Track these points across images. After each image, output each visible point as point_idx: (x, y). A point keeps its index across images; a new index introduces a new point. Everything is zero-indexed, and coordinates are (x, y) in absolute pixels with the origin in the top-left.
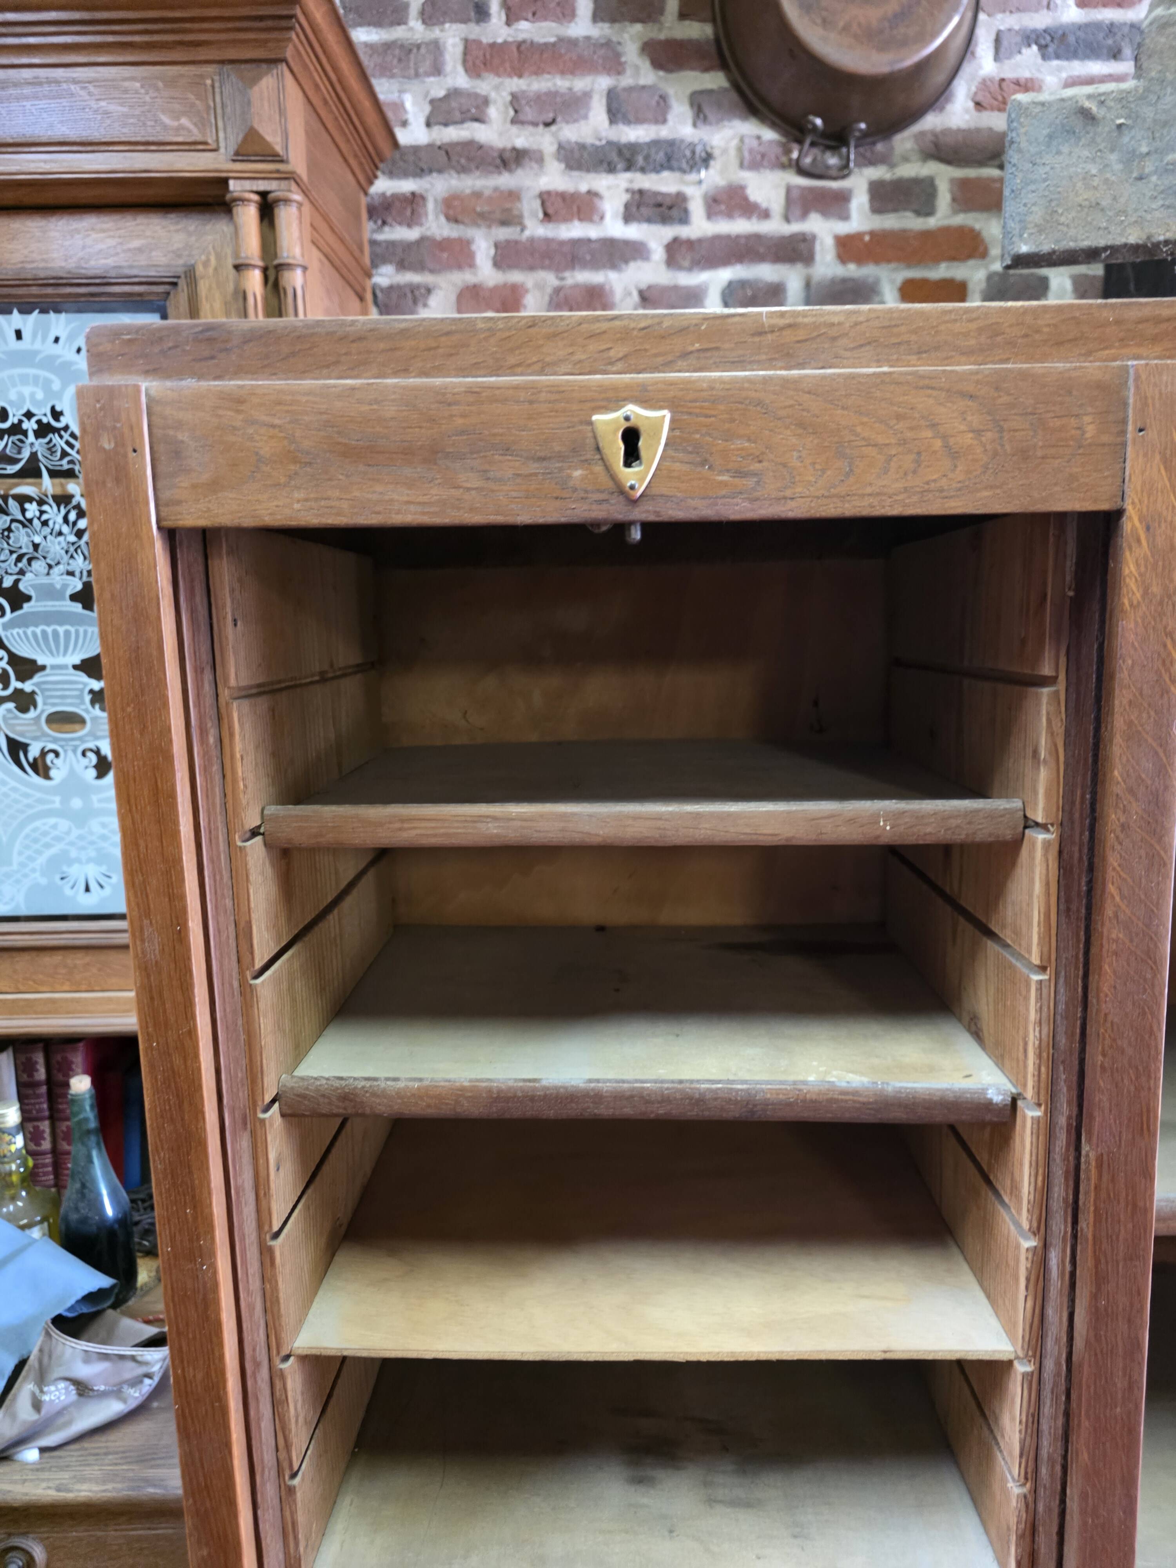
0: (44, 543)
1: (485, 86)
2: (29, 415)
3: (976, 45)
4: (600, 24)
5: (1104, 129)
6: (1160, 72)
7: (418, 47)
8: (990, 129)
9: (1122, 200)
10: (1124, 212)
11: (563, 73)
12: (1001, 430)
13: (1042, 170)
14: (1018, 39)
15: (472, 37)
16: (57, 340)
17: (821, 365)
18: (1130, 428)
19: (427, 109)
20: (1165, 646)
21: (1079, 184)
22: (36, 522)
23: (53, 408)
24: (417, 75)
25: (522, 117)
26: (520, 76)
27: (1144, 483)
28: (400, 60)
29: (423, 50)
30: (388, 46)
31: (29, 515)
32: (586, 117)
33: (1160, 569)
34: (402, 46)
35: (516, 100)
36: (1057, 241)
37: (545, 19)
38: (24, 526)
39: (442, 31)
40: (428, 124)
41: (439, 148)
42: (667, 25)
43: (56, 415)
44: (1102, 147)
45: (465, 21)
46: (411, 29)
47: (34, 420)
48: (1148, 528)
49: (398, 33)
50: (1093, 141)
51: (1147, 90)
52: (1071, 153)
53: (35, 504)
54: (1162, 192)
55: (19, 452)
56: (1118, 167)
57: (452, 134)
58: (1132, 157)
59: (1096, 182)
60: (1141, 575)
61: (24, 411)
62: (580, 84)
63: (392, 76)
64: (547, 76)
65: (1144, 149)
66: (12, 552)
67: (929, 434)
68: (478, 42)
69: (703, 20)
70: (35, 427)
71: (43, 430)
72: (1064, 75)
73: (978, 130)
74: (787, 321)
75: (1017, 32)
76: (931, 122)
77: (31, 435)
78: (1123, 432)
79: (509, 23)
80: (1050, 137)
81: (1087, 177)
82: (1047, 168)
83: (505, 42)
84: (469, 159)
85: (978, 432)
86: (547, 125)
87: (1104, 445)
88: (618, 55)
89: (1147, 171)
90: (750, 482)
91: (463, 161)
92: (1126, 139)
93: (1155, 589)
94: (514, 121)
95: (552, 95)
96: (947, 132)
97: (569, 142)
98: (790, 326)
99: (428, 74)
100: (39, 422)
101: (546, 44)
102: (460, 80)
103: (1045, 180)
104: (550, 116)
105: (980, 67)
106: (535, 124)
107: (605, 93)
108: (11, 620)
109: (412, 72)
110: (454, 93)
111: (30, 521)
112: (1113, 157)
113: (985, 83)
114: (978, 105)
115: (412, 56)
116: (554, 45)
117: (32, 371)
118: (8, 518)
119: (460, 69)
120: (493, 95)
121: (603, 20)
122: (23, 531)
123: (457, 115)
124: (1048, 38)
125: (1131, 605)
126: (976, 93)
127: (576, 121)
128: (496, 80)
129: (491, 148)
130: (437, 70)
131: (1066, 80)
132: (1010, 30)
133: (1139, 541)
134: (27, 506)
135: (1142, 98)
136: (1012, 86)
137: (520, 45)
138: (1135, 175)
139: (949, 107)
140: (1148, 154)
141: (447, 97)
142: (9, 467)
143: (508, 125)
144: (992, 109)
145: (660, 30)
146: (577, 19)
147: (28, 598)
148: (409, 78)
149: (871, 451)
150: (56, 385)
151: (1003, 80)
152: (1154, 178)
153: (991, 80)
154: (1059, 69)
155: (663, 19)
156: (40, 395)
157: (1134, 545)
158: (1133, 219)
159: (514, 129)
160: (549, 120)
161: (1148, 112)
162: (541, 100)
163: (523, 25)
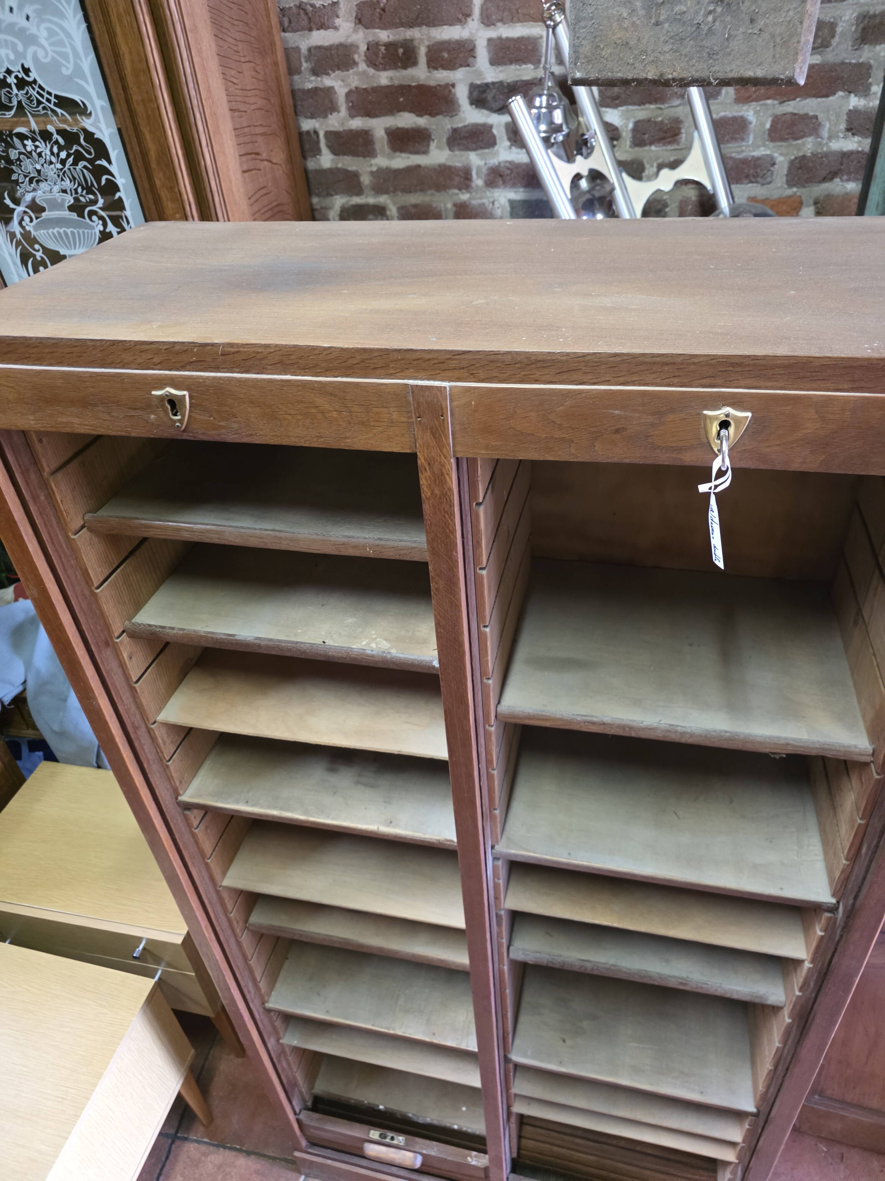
0: (43, 170)
2: (9, 72)
9: (644, 41)
10: (644, 52)
12: (350, 411)
13: (590, 10)
16: (11, 9)
17: (257, 371)
18: (414, 415)
20: (445, 517)
21: (615, 24)
22: (34, 153)
23: (23, 66)
27: (424, 443)
31: (29, 149)
33: (437, 483)
36: (600, 71)
38: (28, 158)
43: (27, 71)
47: (13, 75)
48: (429, 464)
53: (30, 140)
54: (671, 38)
55: (11, 102)
56: (642, 12)
59: (626, 24)
60: (429, 485)
61: (4, 69)
66: (26, 176)
67: (313, 411)
70: (15, 81)
71: (21, 84)
74: (236, 350)
77: (14, 87)
78: (411, 417)
81: (620, 19)
82: (593, 8)
85: (339, 412)
87: (403, 422)
89: (662, 18)
90: (233, 426)
93: (437, 492)
98: (237, 352)
100: (16, 77)
103: (592, 18)
108: (37, 224)
111: (30, 153)
118: (17, 151)
122: (28, 161)
125: (426, 498)
133: (425, 469)
134: (26, 142)
138: (653, 21)
140: (662, 3)
142: (7, 113)
147: (43, 210)
150: (20, 48)
152: (666, 25)
156: (12, 57)
157: (423, 471)
158: (652, 59)
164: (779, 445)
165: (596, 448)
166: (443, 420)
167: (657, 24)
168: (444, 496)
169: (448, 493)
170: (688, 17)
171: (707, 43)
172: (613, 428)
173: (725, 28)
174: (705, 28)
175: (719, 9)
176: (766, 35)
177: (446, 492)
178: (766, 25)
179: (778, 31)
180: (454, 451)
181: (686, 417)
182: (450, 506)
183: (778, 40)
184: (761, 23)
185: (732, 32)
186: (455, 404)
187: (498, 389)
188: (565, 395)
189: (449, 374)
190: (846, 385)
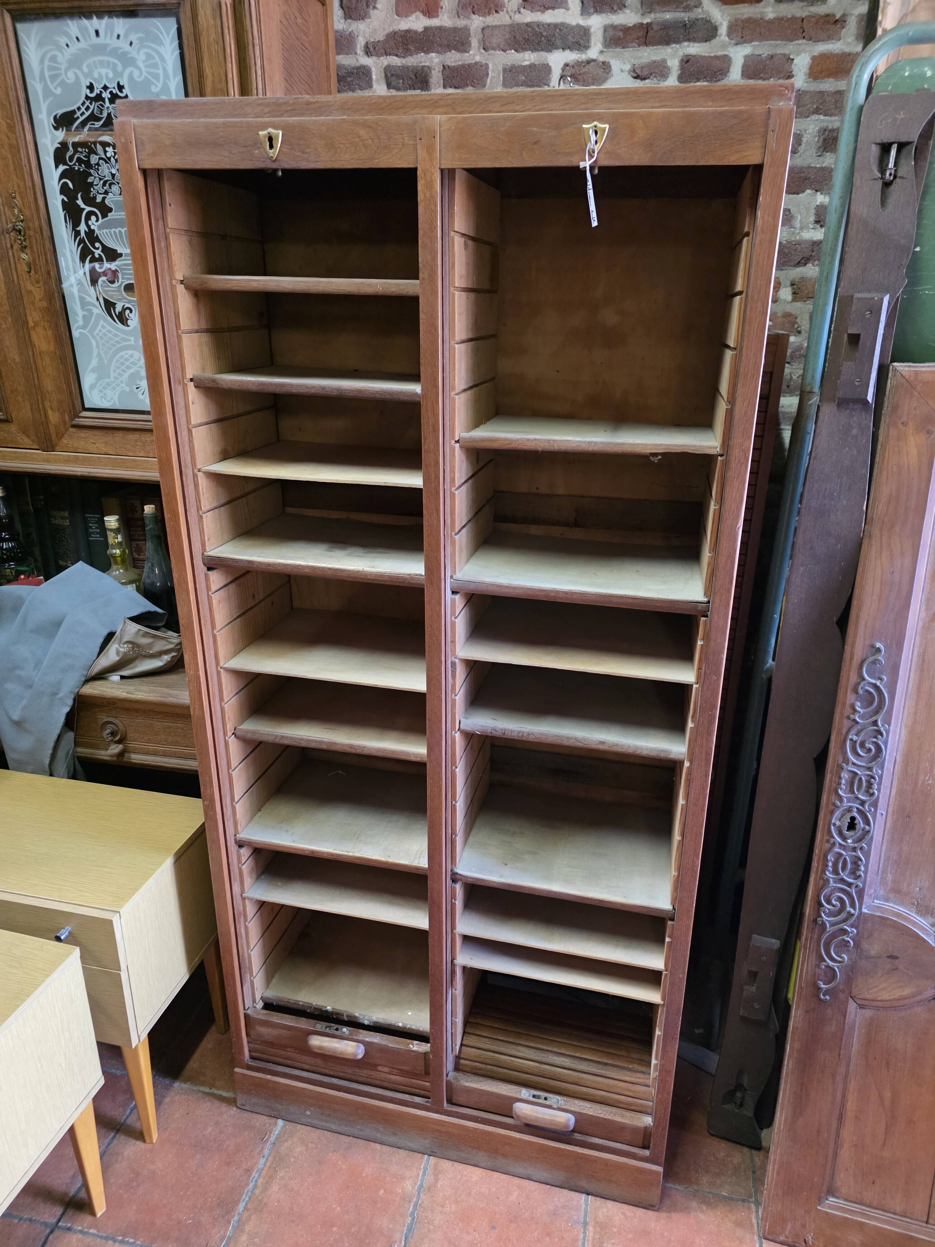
0: (117, 174)
2: (105, 88)
12: (379, 139)
16: (118, 37)
18: (418, 139)
22: (112, 159)
23: (118, 83)
27: (422, 159)
31: (109, 155)
38: (106, 162)
43: (121, 88)
47: (108, 91)
48: (424, 176)
53: (111, 147)
55: (101, 113)
61: (102, 86)
66: (100, 179)
67: (357, 140)
70: (109, 96)
71: (114, 98)
77: (107, 101)
78: (416, 140)
85: (373, 140)
87: (411, 144)
90: (306, 156)
100: (111, 93)
108: (102, 223)
111: (109, 159)
117: (105, 58)
118: (98, 157)
122: (106, 165)
134: (107, 149)
142: (96, 123)
147: (110, 210)
149: (342, 146)
150: (120, 68)
156: (111, 75)
157: (421, 181)
164: (626, 147)
166: (434, 140)
172: (533, 141)
180: (440, 164)
181: (576, 130)
186: (442, 129)
187: (467, 117)
188: (506, 119)
189: (440, 110)
190: (657, 104)
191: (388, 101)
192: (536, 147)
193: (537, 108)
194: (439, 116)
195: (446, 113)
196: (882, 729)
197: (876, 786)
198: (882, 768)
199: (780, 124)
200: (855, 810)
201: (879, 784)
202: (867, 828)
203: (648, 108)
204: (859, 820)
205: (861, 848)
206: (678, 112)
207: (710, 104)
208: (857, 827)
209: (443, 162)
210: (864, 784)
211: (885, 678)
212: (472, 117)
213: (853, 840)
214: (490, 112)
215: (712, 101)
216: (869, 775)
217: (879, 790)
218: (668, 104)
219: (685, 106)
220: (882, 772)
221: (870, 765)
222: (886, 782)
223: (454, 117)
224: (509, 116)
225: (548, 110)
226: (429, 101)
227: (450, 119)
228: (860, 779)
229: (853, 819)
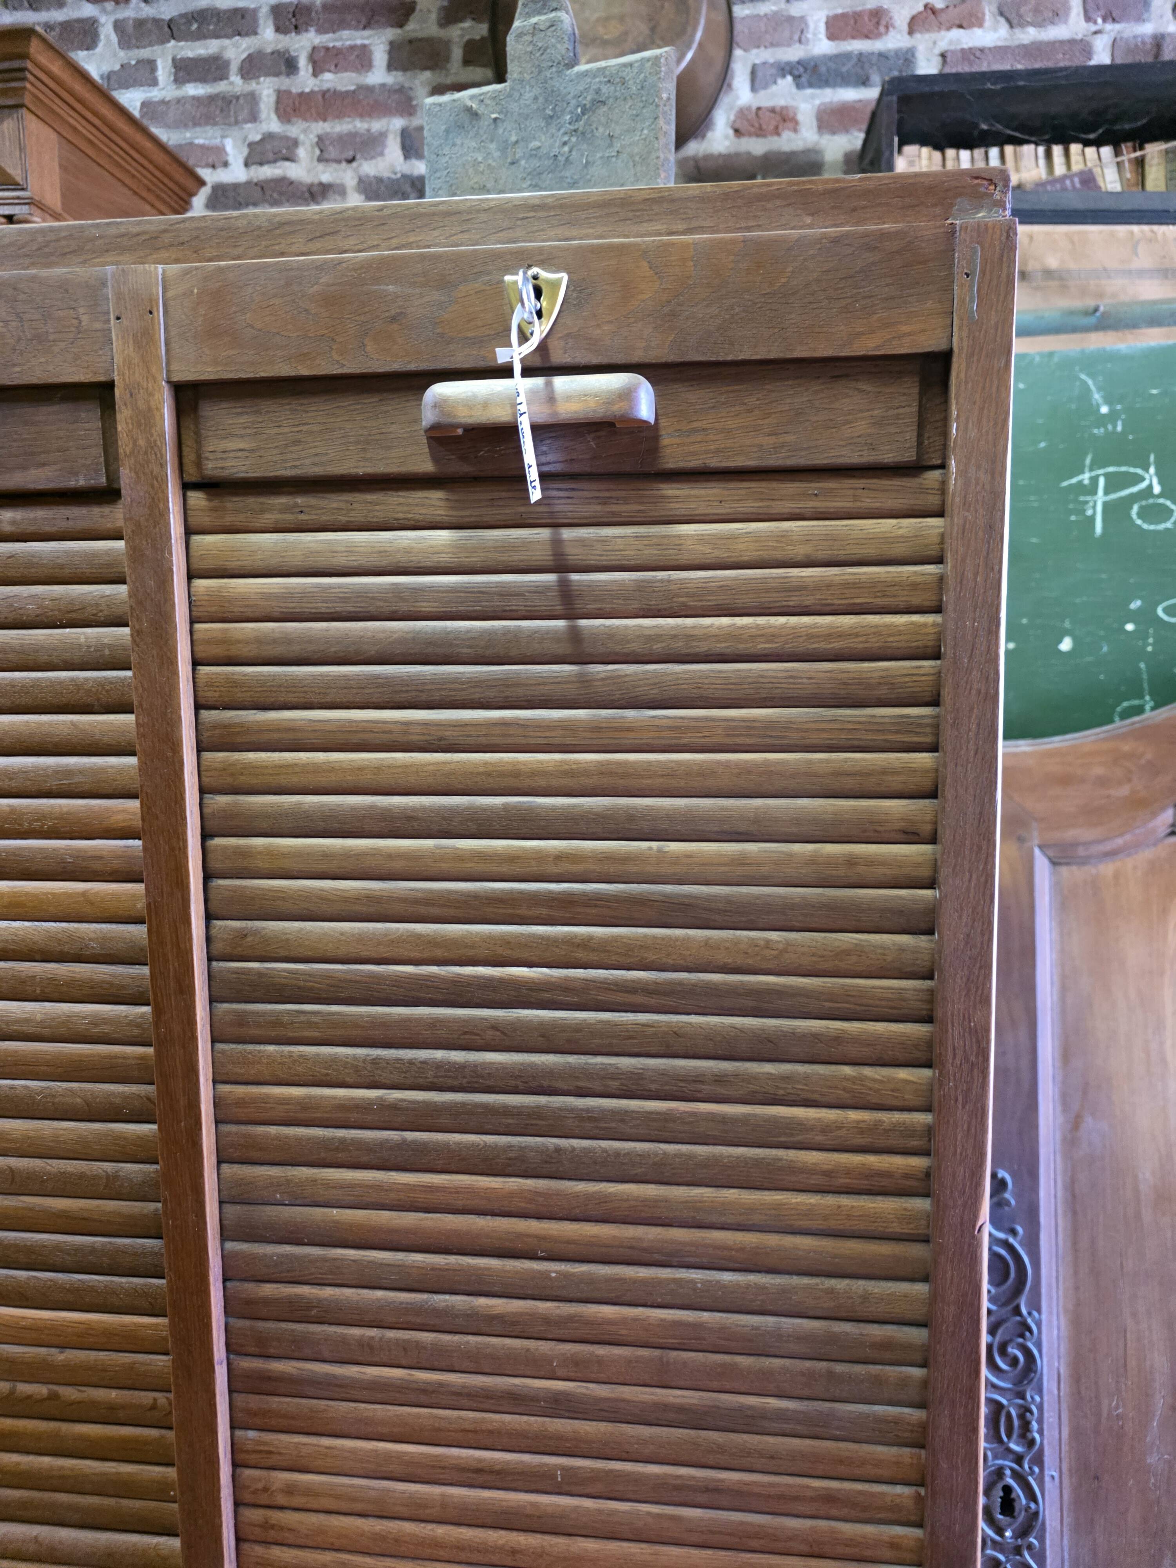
1: (295, 130)
3: (732, 78)
4: (394, 73)
5: (485, 123)
6: (520, 73)
7: (237, 98)
8: (749, 153)
9: (501, 182)
11: (361, 116)
12: (21, 321)
13: (444, 160)
14: (773, 71)
15: (284, 88)
18: (112, 317)
19: (246, 151)
20: (153, 486)
21: (471, 171)
24: (237, 122)
25: (326, 156)
26: (325, 120)
27: (124, 360)
28: (222, 110)
29: (241, 101)
30: (212, 98)
32: (382, 154)
33: (142, 427)
34: (224, 98)
35: (321, 142)
37: (346, 70)
39: (258, 83)
40: (246, 165)
41: (256, 184)
42: (453, 71)
44: (484, 138)
45: (277, 75)
46: (232, 83)
48: (131, 395)
49: (221, 87)
50: (477, 134)
51: (512, 89)
52: (462, 144)
56: (497, 154)
57: (267, 172)
58: (505, 147)
59: (481, 168)
60: (130, 431)
62: (377, 125)
63: (215, 124)
64: (348, 120)
65: (514, 138)
68: (289, 92)
69: (485, 66)
72: (817, 102)
73: (737, 155)
75: (772, 65)
76: (693, 148)
78: (108, 321)
79: (315, 74)
80: (447, 131)
81: (476, 164)
82: (447, 158)
83: (312, 92)
84: (281, 194)
86: (350, 161)
87: (96, 331)
88: (410, 99)
89: (517, 156)
91: (275, 195)
92: (500, 131)
94: (320, 160)
95: (353, 135)
96: (708, 157)
97: (368, 176)
99: (247, 121)
101: (347, 92)
102: (271, 124)
103: (446, 168)
104: (350, 154)
105: (737, 98)
106: (339, 162)
107: (399, 133)
109: (232, 119)
110: (268, 137)
112: (493, 146)
113: (742, 113)
114: (737, 132)
115: (232, 107)
116: (354, 92)
119: (274, 116)
120: (302, 137)
121: (396, 69)
123: (271, 156)
124: (801, 69)
125: (126, 455)
126: (734, 121)
127: (372, 158)
128: (305, 125)
129: (301, 183)
130: (254, 117)
131: (819, 106)
132: (764, 63)
133: (125, 404)
135: (510, 96)
136: (768, 113)
137: (324, 93)
138: (509, 160)
139: (709, 135)
140: (517, 142)
141: (262, 140)
143: (316, 163)
144: (750, 135)
145: (446, 76)
146: (374, 70)
148: (230, 125)
151: (759, 109)
152: (523, 162)
153: (749, 108)
154: (813, 97)
155: (449, 66)
157: (123, 408)
159: (320, 167)
160: (350, 158)
161: (514, 107)
162: (344, 140)
163: (328, 76)
164: (611, 322)
165: (368, 348)
166: (152, 319)
167: (513, 163)
168: (152, 448)
169: (158, 443)
170: (544, 151)
171: (568, 174)
172: (387, 314)
173: (582, 155)
174: (562, 159)
175: (574, 139)
176: (624, 156)
177: (155, 441)
178: (623, 146)
179: (636, 150)
180: (168, 371)
181: (483, 287)
182: (161, 465)
183: (637, 158)
184: (617, 146)
185: (590, 159)
186: (170, 294)
187: (229, 267)
188: (320, 267)
189: (164, 254)
190: (681, 227)
191: (40, 239)
192: (395, 327)
193: (394, 242)
194: (160, 267)
195: (177, 261)
196: (1029, 1321)
197: (1035, 1425)
198: (1040, 1392)
199: (985, 262)
200: (1008, 1472)
201: (1040, 1421)
202: (1033, 1506)
203: (660, 234)
204: (1018, 1491)
205: (1030, 1547)
206: (733, 241)
207: (808, 220)
208: (1017, 1506)
209: (174, 367)
210: (1016, 1422)
211: (1020, 1229)
212: (239, 266)
213: (1013, 1532)
214: (282, 254)
215: (812, 214)
216: (1021, 1406)
217: (1041, 1432)
218: (706, 224)
219: (749, 229)
220: (1041, 1397)
221: (1020, 1389)
222: (1050, 1417)
223: (197, 268)
224: (325, 262)
225: (419, 247)
226: (138, 235)
227: (186, 272)
228: (1009, 1416)
229: (1007, 1489)
